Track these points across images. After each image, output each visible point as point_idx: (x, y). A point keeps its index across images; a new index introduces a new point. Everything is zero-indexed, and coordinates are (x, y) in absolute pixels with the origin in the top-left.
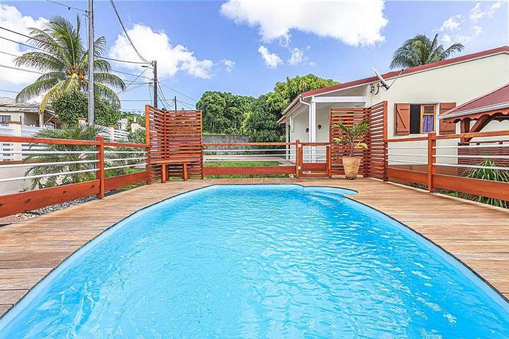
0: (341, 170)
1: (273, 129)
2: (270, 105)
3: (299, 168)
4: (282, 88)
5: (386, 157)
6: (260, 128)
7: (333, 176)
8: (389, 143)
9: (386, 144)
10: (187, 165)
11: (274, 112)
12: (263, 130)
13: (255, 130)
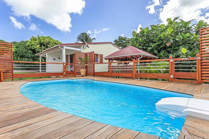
0: (79, 74)
1: (31, 58)
2: (28, 46)
3: (65, 73)
4: (35, 39)
5: (94, 69)
6: (22, 57)
7: (76, 76)
8: (95, 64)
9: (94, 65)
10: (3, 73)
11: (31, 49)
12: (24, 58)
13: (19, 58)
